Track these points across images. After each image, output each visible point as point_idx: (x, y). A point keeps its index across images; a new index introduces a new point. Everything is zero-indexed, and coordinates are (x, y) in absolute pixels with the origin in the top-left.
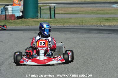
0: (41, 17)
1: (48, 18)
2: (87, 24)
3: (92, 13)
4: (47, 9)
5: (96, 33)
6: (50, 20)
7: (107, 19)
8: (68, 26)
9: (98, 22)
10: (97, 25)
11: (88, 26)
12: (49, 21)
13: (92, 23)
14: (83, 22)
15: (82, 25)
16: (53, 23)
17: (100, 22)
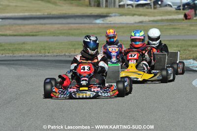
2: (53, 53)
8: (20, 56)
9: (70, 49)
10: (70, 54)
11: (54, 56)
13: (61, 51)
15: (43, 55)
17: (75, 49)
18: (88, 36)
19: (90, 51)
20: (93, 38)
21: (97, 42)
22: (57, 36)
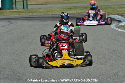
0: (16, 8)
2: (51, 13)
8: (35, 15)
12: (22, 11)
15: (47, 14)
16: (24, 12)
18: (63, 13)
19: (65, 21)
20: (66, 14)
21: (68, 16)
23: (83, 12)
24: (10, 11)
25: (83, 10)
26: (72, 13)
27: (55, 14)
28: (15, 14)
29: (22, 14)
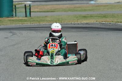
0: (16, 16)
1: (24, 17)
2: (64, 22)
3: (69, 10)
4: (22, 7)
5: (73, 32)
6: (26, 18)
7: (85, 17)
8: (44, 25)
9: (75, 19)
10: (74, 23)
11: (65, 24)
12: (24, 19)
13: (69, 21)
14: (59, 20)
16: (29, 21)
17: (78, 20)
22: (67, 12)
23: (105, 22)
24: (9, 19)
25: (103, 19)
26: (90, 22)
27: (69, 23)
28: (17, 23)
29: (26, 23)
